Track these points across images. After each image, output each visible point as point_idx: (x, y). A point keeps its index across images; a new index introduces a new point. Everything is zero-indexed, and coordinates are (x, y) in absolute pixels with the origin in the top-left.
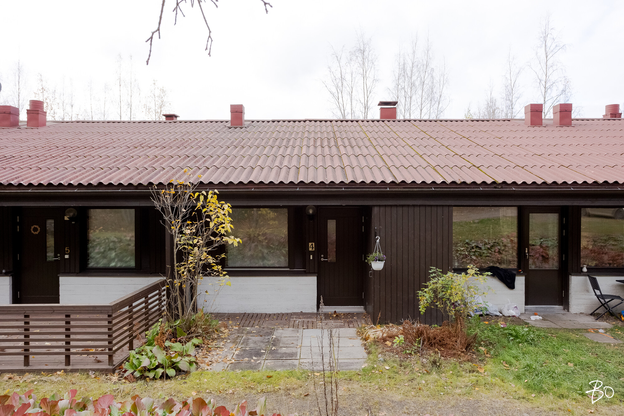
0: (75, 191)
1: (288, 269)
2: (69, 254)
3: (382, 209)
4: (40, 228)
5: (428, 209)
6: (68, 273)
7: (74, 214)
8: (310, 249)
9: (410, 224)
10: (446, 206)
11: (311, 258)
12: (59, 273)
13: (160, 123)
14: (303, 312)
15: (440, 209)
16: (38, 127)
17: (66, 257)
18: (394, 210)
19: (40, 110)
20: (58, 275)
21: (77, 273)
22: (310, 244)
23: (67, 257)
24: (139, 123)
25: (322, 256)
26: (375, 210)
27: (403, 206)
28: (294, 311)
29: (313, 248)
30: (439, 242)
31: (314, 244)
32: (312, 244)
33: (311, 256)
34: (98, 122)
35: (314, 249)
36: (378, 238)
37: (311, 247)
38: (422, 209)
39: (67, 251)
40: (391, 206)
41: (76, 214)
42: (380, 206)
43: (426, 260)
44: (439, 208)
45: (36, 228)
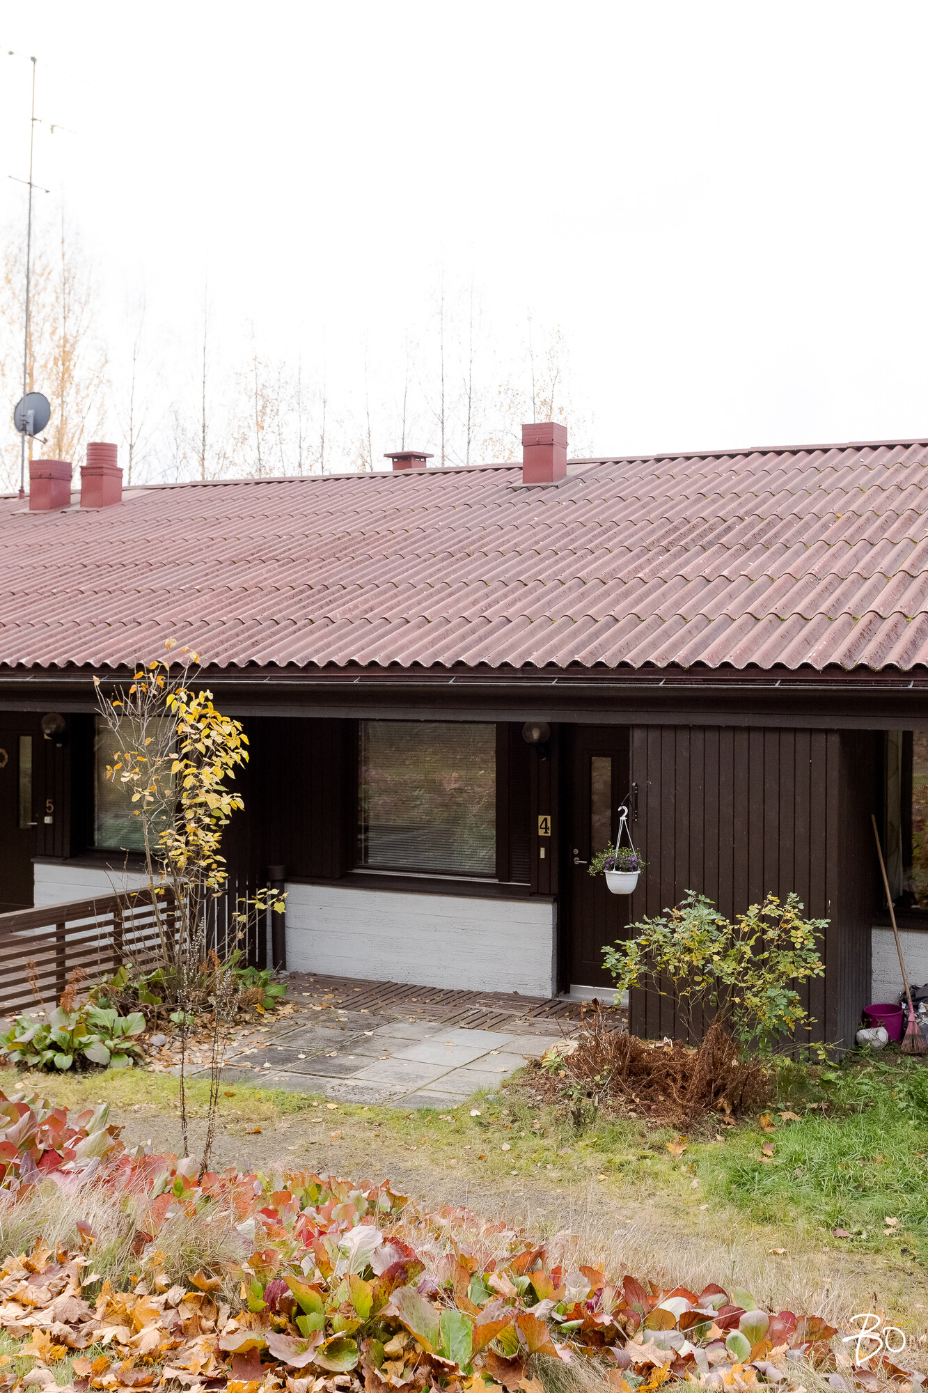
0: (27, 679)
1: (495, 881)
2: (53, 815)
3: (653, 735)
4: (8, 754)
5: (772, 738)
6: (50, 856)
7: (58, 727)
8: (541, 832)
9: (723, 779)
10: (819, 731)
11: (542, 856)
12: (35, 856)
13: (372, 478)
14: (521, 992)
15: (802, 739)
16: (101, 506)
17: (46, 822)
18: (683, 737)
19: (104, 465)
20: (32, 860)
21: (66, 859)
22: (541, 818)
23: (48, 820)
24: (325, 481)
25: (576, 851)
26: (637, 737)
27: (704, 728)
28: (500, 990)
29: (546, 828)
30: (801, 829)
31: (549, 818)
32: (546, 819)
33: (542, 851)
34: (236, 485)
35: (549, 832)
36: (623, 811)
37: (544, 825)
38: (756, 738)
39: (50, 808)
40: (675, 728)
41: (63, 725)
42: (647, 727)
43: (766, 877)
44: (800, 736)
45: (3, 756)
